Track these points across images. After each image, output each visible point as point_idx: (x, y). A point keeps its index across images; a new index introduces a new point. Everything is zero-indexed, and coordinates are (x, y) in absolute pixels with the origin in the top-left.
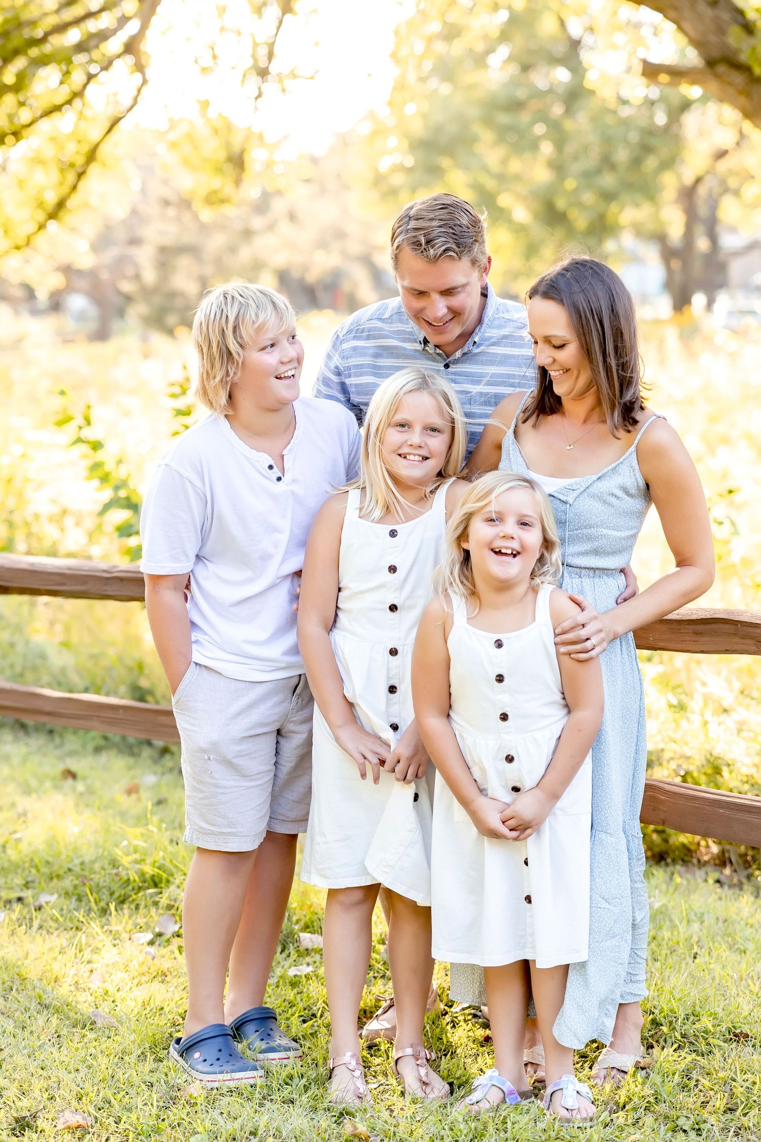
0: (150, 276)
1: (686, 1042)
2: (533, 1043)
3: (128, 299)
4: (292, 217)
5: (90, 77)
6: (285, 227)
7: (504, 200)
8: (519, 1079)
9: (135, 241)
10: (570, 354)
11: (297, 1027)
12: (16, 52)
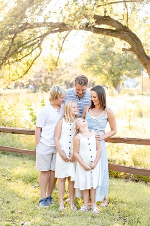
0: (43, 82)
1: (114, 203)
2: (91, 202)
3: (40, 86)
4: (67, 72)
5: (32, 50)
6: (66, 74)
7: (103, 70)
8: (88, 208)
9: (41, 76)
10: (97, 99)
11: (55, 200)
12: (20, 46)
